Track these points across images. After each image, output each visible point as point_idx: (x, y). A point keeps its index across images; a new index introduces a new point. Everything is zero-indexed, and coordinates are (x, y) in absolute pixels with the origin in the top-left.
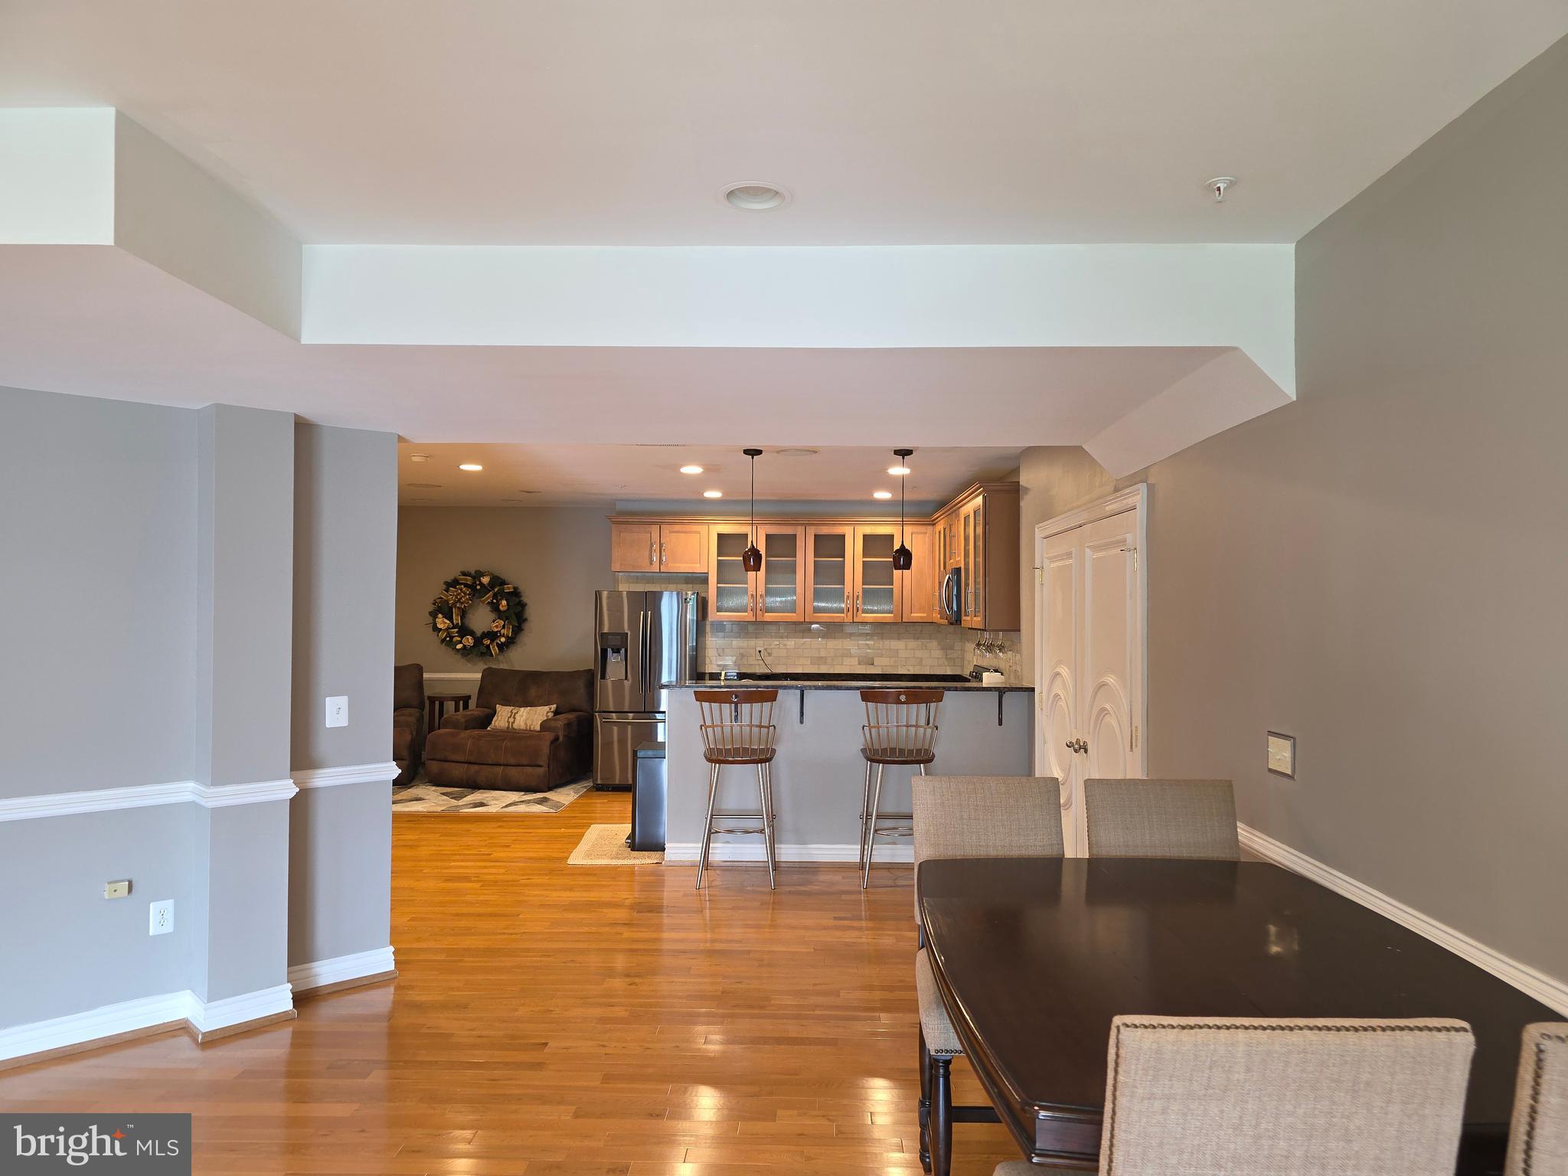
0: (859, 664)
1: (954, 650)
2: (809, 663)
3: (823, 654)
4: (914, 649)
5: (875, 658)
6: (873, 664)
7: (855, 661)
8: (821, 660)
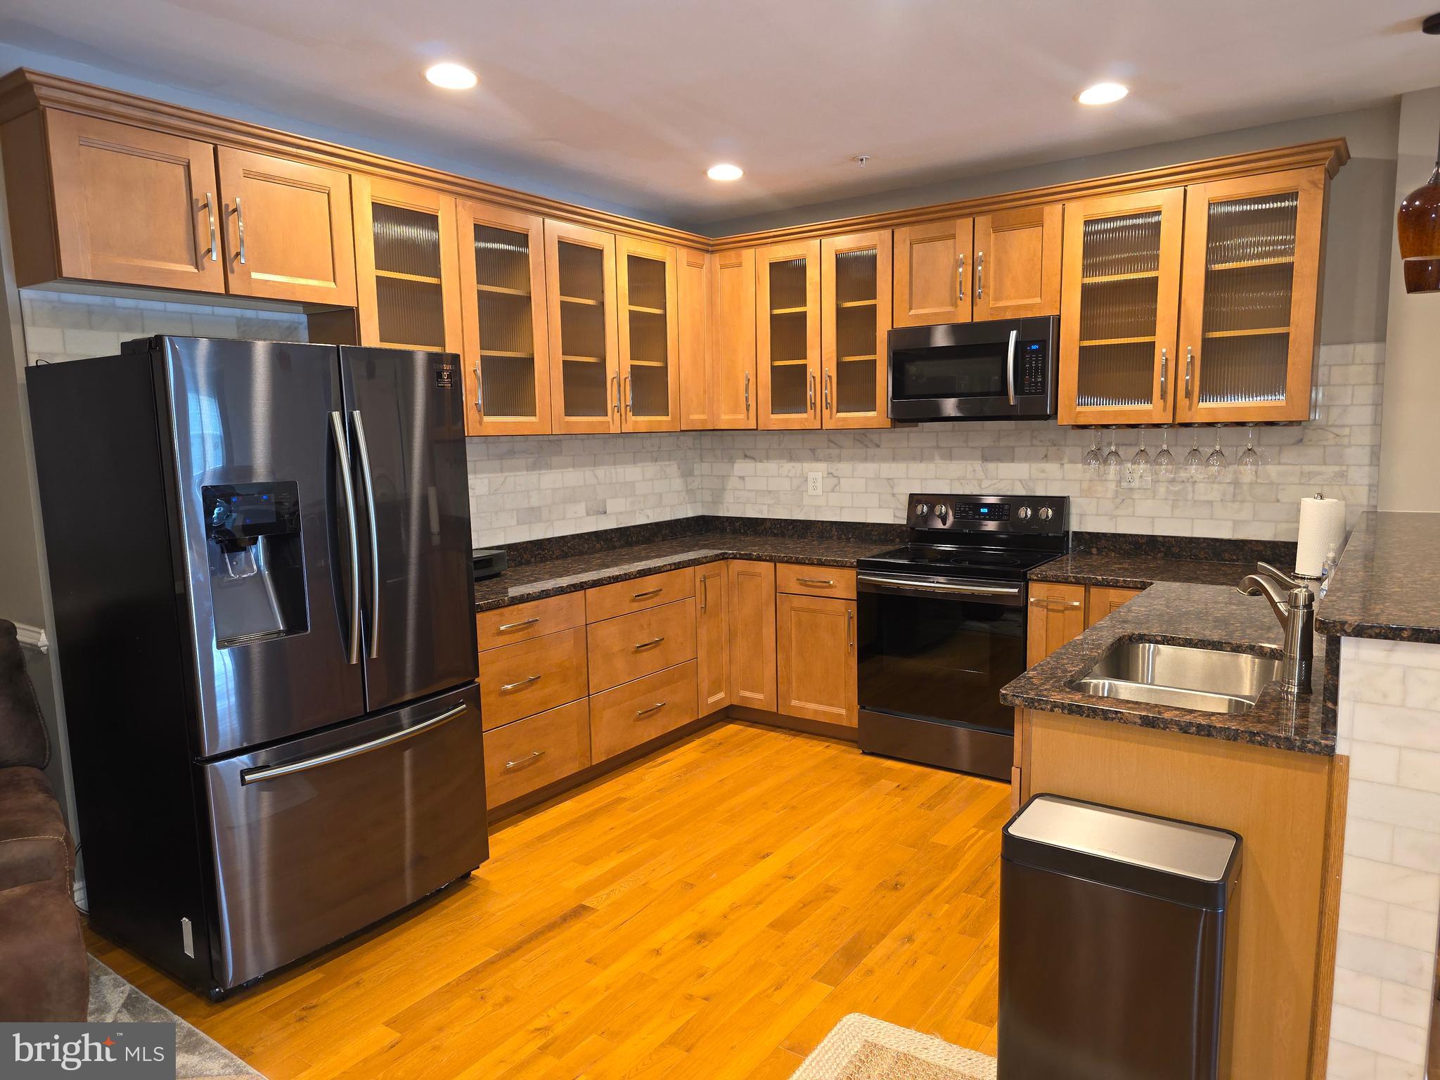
0: (588, 514)
1: (693, 475)
2: (514, 522)
3: (535, 502)
4: (651, 480)
5: (607, 500)
6: (605, 513)
7: (581, 509)
8: (533, 514)
